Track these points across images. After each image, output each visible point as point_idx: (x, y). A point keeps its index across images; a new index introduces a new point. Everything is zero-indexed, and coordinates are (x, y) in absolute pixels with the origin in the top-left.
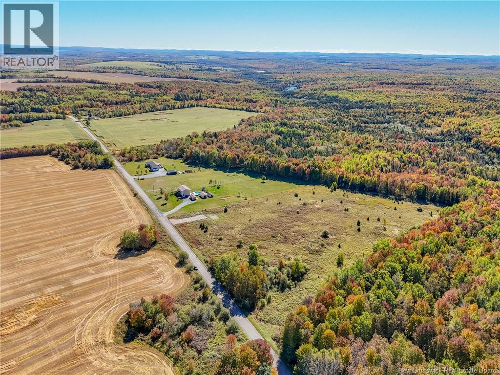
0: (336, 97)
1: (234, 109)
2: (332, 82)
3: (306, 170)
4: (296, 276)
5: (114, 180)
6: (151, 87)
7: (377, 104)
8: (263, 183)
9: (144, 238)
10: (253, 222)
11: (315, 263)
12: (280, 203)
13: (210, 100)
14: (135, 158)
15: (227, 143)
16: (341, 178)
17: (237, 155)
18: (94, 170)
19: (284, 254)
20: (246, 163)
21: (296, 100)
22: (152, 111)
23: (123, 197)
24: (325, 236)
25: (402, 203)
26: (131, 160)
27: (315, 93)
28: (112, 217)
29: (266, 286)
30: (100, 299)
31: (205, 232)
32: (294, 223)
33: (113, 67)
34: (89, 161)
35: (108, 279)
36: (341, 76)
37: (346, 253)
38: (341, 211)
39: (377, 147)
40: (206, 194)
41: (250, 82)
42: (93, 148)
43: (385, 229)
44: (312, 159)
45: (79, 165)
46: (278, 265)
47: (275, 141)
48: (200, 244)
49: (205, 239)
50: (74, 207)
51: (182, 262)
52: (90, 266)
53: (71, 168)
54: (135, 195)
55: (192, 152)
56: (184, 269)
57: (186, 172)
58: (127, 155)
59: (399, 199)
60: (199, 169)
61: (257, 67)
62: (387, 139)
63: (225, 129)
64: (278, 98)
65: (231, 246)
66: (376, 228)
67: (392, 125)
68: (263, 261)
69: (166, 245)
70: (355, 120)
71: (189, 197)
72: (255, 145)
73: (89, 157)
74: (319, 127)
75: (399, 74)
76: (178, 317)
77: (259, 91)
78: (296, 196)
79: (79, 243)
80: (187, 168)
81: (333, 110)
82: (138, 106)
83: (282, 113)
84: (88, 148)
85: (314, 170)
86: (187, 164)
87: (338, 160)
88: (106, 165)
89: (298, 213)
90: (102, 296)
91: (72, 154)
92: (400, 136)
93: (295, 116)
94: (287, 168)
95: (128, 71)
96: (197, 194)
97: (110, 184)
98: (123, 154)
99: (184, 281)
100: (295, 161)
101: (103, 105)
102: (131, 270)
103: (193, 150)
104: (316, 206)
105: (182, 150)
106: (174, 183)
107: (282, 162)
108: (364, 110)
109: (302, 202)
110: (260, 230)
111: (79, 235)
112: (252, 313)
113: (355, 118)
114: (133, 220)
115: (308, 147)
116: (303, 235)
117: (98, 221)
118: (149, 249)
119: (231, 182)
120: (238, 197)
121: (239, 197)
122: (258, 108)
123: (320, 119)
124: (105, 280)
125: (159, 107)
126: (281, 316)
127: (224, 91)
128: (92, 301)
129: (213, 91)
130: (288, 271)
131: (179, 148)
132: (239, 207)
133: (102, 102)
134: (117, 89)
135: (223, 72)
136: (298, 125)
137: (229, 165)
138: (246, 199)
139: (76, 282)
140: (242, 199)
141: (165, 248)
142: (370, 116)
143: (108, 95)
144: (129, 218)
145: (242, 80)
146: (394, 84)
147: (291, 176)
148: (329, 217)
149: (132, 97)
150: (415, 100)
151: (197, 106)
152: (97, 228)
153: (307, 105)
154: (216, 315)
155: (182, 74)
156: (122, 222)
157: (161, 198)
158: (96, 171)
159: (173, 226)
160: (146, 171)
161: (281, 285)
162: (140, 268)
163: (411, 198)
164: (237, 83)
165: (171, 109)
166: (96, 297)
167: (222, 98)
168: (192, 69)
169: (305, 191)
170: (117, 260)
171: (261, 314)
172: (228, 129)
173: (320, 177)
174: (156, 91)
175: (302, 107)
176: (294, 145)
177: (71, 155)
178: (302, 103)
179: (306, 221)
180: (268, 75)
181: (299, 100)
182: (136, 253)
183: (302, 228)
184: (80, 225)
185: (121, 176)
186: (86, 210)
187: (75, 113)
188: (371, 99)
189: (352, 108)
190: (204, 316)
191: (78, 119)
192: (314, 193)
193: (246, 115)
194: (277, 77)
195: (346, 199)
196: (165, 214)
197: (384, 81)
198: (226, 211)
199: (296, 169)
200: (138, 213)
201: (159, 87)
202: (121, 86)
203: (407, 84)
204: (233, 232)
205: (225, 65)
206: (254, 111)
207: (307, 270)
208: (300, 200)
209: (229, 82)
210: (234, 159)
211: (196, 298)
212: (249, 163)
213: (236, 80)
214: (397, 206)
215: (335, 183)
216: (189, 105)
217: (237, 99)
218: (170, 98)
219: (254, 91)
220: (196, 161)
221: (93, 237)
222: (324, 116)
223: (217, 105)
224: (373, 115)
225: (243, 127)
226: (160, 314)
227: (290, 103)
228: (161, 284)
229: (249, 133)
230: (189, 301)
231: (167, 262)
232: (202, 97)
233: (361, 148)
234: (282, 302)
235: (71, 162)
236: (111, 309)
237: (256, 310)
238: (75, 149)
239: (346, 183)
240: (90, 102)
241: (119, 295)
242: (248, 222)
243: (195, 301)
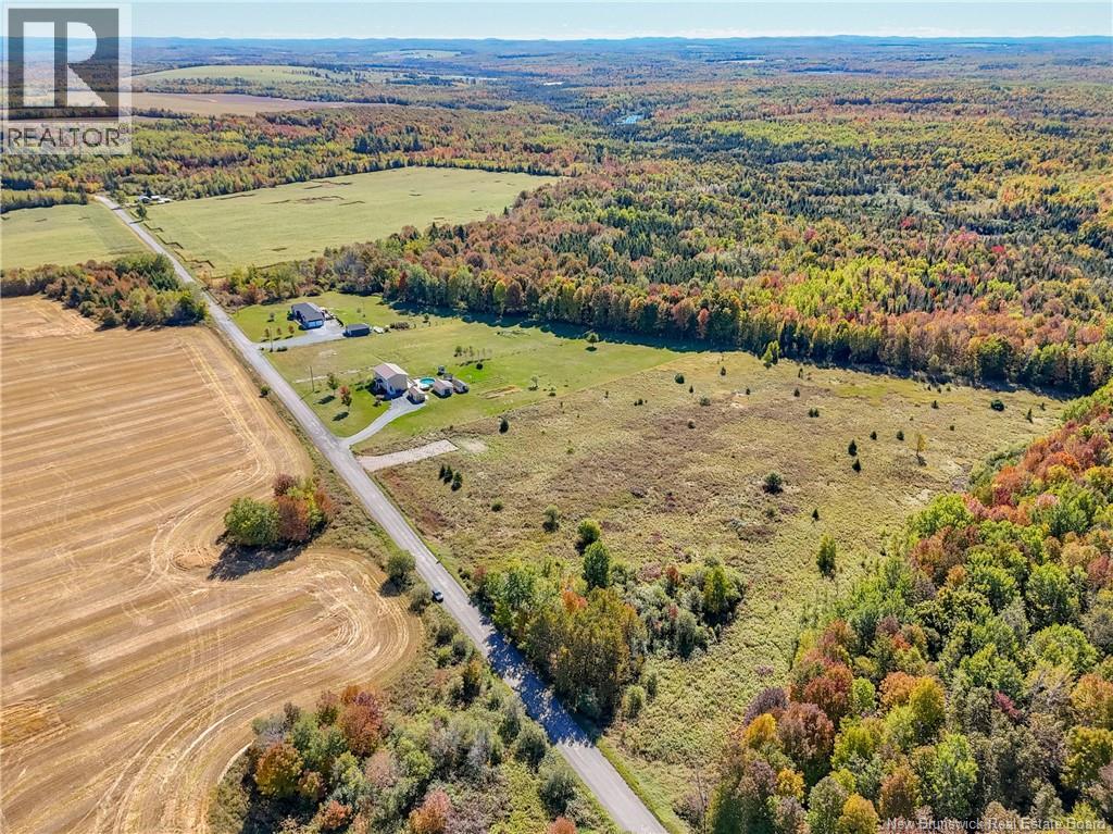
0: (739, 135)
1: (499, 170)
2: (723, 103)
3: (698, 312)
4: (714, 607)
5: (208, 354)
6: (296, 122)
7: (837, 149)
8: (592, 349)
9: (289, 514)
10: (580, 455)
11: (760, 565)
12: (641, 403)
13: (439, 149)
14: (261, 295)
15: (493, 250)
16: (789, 330)
17: (520, 280)
18: (156, 329)
19: (671, 542)
20: (544, 299)
21: (644, 144)
22: (302, 180)
23: (233, 399)
24: (773, 487)
25: (949, 390)
26: (250, 300)
27: (688, 129)
28: (205, 457)
29: (640, 644)
30: (168, 709)
31: (455, 488)
32: (687, 455)
33: (203, 78)
34: (144, 306)
35: (192, 642)
36: (743, 88)
37: (837, 534)
38: (800, 416)
39: (859, 251)
40: (449, 384)
41: (532, 107)
42: (155, 272)
43: (922, 463)
44: (711, 285)
45: (118, 317)
46: (664, 579)
47: (611, 242)
48: (445, 524)
49: (456, 509)
50: (100, 431)
51: (397, 579)
52: (141, 603)
53: (97, 326)
54: (265, 393)
55: (405, 275)
56: (405, 601)
57: (392, 327)
58: (242, 288)
59: (938, 379)
60: (427, 318)
61: (543, 72)
62: (878, 231)
63: (483, 219)
64: (600, 141)
65: (527, 526)
66: (899, 458)
67: (881, 198)
68: (621, 570)
69: (353, 531)
70: (792, 187)
71: (406, 394)
72: (563, 255)
73: (141, 297)
74: (710, 205)
75: (875, 80)
76: (399, 758)
77: (555, 127)
78: (680, 380)
79: (110, 535)
80: (395, 317)
81: (737, 167)
82: (265, 167)
83: (617, 175)
84: (141, 273)
85: (718, 314)
86: (395, 307)
87: (775, 286)
88: (188, 315)
89: (691, 426)
90: (173, 696)
91: (100, 291)
92: (908, 223)
93: (650, 180)
94: (650, 310)
95: (239, 88)
96: (426, 386)
97: (198, 365)
98: (231, 287)
99: (407, 636)
100: (668, 291)
101: (180, 169)
102: (258, 610)
103: (408, 272)
104: (734, 405)
105: (379, 272)
106: (364, 358)
107: (636, 294)
108: (809, 163)
109: (699, 395)
110: (600, 479)
111: (111, 513)
112: (609, 730)
113: (792, 183)
114: (261, 461)
115: (693, 256)
116: (716, 488)
117: (166, 468)
118: (305, 543)
119: (509, 350)
120: (531, 389)
121: (534, 389)
122: (557, 165)
123: (710, 188)
124: (183, 647)
125: (318, 169)
126: (691, 736)
127: (473, 128)
128: (143, 715)
129: (446, 130)
130: (694, 597)
131: (371, 267)
132: (537, 416)
133: (176, 159)
134: (213, 129)
135: (464, 86)
136: (660, 203)
137: (503, 306)
138: (553, 395)
139: (98, 657)
140: (542, 395)
141: (350, 540)
142: (827, 177)
143: (192, 144)
144: (250, 456)
145: (512, 103)
146: (870, 103)
147: (660, 330)
148: (772, 435)
149: (252, 146)
150: (927, 138)
151: (410, 164)
152: (163, 490)
153: (674, 155)
154: (507, 742)
155: (370, 93)
156: (231, 470)
157: (331, 398)
158: (162, 332)
159: (369, 474)
160: (291, 329)
161: (677, 638)
162: (283, 604)
163: (967, 376)
164: (500, 109)
165: (347, 174)
166: (157, 704)
167: (469, 143)
168: (393, 79)
169: (700, 365)
170: (216, 583)
171: (633, 732)
172: (491, 217)
173: (735, 331)
174: (310, 132)
175: (663, 161)
176: (658, 252)
177: (95, 292)
178: (660, 152)
179: (716, 448)
180: (573, 89)
181: (653, 145)
182: (269, 558)
183: (707, 469)
184: (117, 483)
185: (225, 344)
186: (133, 439)
187: (111, 188)
188: (822, 137)
189: (781, 161)
190: (474, 752)
191: (119, 202)
192: (723, 373)
193: (531, 183)
194: (594, 95)
195: (806, 384)
196: (346, 443)
197: (845, 97)
198: (504, 428)
199: (673, 311)
200: (271, 443)
201: (316, 123)
202: (223, 121)
203: (900, 102)
204: (528, 487)
205: (467, 71)
206: (547, 174)
207: (742, 589)
208: (691, 391)
209: (481, 109)
210: (513, 291)
211: (446, 689)
212: (551, 299)
213: (499, 103)
214: (939, 399)
215: (775, 344)
216: (391, 162)
217: (504, 146)
218: (343, 148)
219: (544, 127)
220: (415, 299)
221: (150, 517)
222: (717, 179)
223: (457, 161)
224: (833, 175)
225: (525, 211)
226: (343, 756)
227: (633, 152)
228: (343, 650)
229: (542, 225)
230: (426, 698)
231: (358, 582)
232: (420, 143)
233: (822, 253)
234: (688, 690)
235: (96, 310)
236: (201, 737)
237: (617, 721)
238: (105, 277)
239: (802, 342)
240: (148, 161)
241: (224, 691)
242: (564, 456)
243: (442, 698)
